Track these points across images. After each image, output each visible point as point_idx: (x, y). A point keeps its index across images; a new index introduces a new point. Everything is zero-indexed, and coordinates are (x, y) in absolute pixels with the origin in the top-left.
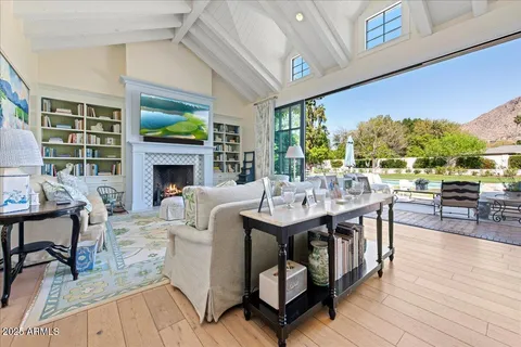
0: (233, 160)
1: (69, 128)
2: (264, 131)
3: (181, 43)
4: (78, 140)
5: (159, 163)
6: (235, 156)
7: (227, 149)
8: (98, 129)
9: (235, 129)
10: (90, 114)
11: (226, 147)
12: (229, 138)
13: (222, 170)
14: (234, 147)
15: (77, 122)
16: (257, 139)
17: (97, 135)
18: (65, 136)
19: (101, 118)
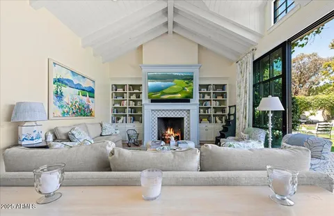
0: (220, 113)
1: (122, 99)
2: (243, 85)
3: (173, 32)
4: (125, 104)
5: (160, 116)
6: (223, 110)
7: (214, 104)
8: (134, 97)
9: (223, 87)
10: (130, 90)
11: (213, 103)
12: (216, 95)
13: (210, 122)
14: (221, 102)
15: (125, 94)
16: (237, 93)
17: (133, 101)
18: (120, 102)
19: (135, 91)
